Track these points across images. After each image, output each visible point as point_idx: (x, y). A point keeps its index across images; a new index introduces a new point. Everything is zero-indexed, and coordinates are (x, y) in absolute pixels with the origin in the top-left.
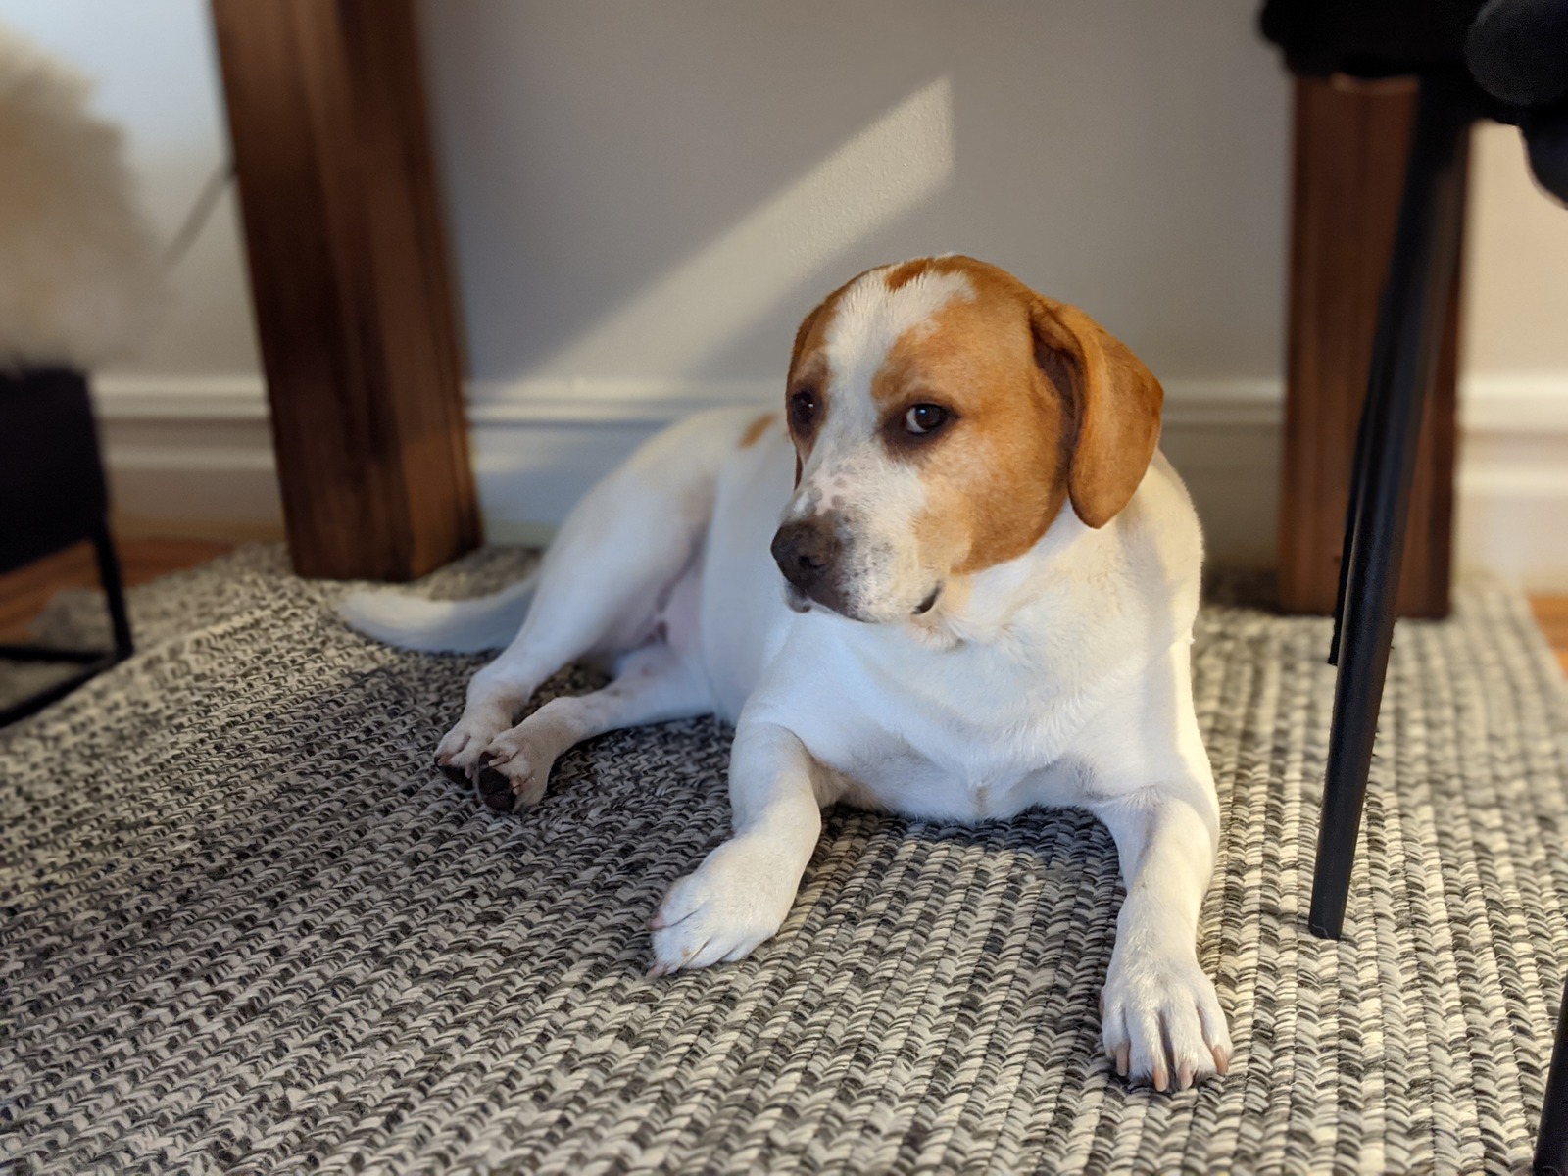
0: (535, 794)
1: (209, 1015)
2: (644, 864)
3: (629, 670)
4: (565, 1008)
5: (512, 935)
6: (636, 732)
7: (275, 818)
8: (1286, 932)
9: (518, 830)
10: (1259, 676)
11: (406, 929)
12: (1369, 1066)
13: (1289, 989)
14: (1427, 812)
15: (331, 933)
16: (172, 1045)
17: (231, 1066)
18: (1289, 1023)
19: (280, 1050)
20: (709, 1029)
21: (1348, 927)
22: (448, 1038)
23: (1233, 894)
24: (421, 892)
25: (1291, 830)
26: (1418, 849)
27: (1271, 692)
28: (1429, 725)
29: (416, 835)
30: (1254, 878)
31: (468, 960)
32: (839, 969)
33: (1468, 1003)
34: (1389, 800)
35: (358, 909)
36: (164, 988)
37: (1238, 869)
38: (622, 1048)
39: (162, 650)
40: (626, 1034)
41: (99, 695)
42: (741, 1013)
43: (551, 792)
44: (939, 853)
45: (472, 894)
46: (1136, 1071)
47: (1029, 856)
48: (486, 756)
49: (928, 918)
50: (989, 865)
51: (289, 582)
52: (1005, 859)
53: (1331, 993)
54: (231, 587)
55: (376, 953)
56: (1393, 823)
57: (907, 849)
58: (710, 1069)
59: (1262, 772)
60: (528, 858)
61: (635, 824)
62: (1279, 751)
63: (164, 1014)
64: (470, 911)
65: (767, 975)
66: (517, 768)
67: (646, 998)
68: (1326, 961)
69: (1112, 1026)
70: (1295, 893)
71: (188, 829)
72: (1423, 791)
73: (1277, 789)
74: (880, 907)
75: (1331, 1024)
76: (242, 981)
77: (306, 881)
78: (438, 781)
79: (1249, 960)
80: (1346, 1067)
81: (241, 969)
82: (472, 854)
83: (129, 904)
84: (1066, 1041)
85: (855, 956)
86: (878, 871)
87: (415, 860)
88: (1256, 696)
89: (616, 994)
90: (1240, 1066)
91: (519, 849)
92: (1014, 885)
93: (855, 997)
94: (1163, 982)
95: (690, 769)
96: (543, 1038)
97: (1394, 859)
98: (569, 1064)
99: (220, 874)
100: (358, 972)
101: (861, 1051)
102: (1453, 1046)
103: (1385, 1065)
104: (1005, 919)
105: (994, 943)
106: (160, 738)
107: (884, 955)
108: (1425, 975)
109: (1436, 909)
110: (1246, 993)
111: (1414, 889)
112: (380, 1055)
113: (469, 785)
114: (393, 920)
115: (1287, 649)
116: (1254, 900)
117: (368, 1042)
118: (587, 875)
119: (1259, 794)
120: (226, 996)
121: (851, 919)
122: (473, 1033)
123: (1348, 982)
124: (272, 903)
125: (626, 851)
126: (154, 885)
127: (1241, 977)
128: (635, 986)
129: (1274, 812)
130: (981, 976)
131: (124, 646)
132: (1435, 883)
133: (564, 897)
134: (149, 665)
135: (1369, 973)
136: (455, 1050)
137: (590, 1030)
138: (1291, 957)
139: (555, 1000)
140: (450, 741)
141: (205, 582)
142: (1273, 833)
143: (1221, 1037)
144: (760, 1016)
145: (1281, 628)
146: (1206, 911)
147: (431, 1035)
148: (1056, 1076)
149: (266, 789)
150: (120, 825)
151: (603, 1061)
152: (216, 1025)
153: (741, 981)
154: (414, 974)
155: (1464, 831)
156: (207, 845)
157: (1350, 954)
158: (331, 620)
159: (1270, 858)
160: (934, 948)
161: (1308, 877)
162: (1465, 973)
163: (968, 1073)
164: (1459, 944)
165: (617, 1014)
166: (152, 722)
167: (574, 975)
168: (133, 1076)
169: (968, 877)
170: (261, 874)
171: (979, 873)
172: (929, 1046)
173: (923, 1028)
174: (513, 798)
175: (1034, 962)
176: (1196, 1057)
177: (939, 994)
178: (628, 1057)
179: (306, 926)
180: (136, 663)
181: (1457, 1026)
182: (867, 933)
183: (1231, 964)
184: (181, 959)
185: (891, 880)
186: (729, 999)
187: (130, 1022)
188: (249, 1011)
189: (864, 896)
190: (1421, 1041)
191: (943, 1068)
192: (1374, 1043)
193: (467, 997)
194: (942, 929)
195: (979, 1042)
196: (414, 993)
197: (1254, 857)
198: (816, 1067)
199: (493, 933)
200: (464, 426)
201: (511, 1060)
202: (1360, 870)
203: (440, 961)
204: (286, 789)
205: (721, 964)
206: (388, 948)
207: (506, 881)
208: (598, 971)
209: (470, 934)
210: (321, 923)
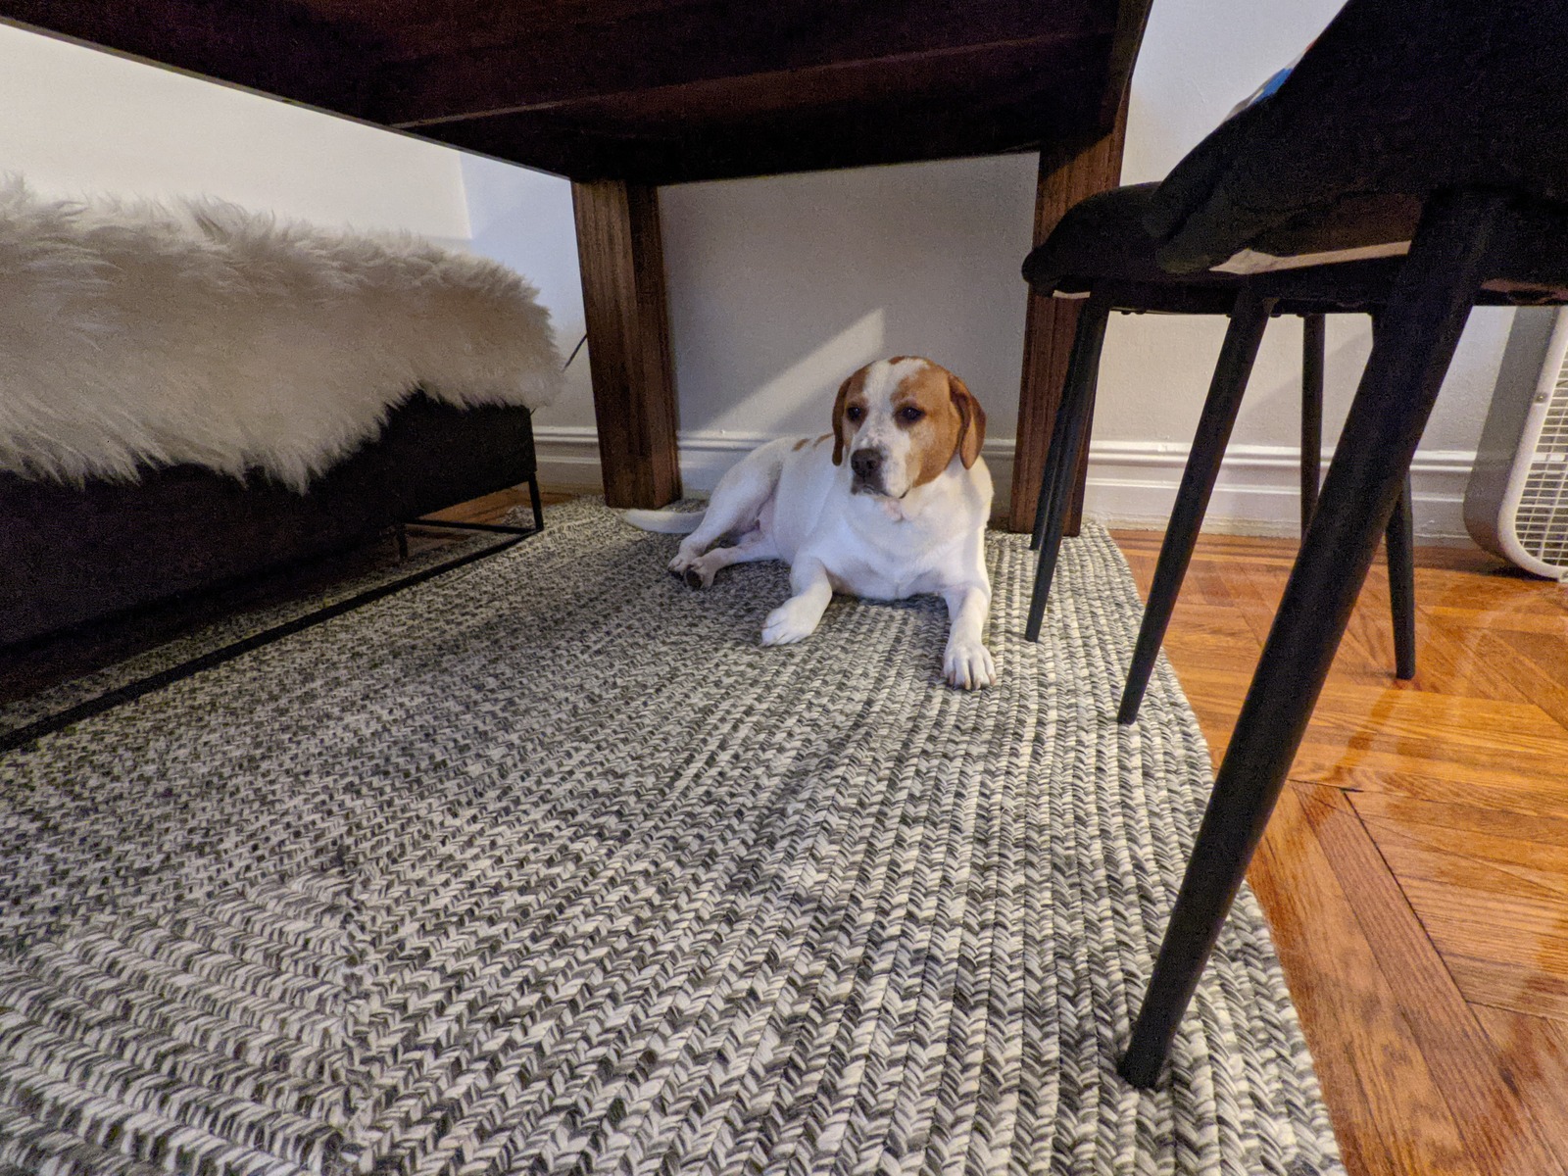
0: (709, 583)
1: (582, 653)
2: (754, 609)
3: (745, 539)
4: (725, 656)
5: (703, 631)
6: (748, 564)
7: (604, 588)
8: (1015, 639)
9: (702, 595)
10: (1001, 552)
11: (659, 627)
12: (1051, 684)
13: (1017, 658)
14: (1071, 601)
15: (629, 628)
16: (568, 663)
17: (592, 670)
18: (1018, 670)
19: (612, 666)
20: (784, 664)
21: (1040, 638)
22: (679, 664)
23: (994, 626)
24: (664, 615)
25: (1016, 605)
26: (1067, 613)
27: (1007, 559)
28: (1071, 571)
29: (661, 596)
30: (1002, 621)
31: (685, 638)
32: (835, 647)
33: (1089, 665)
34: (1055, 596)
35: (640, 620)
36: (563, 643)
37: (996, 618)
38: (749, 670)
39: (555, 528)
40: (750, 665)
41: (530, 544)
42: (797, 660)
43: (715, 583)
44: (874, 610)
45: (685, 617)
46: (958, 682)
47: (910, 611)
48: (690, 566)
49: (871, 631)
50: (895, 614)
51: (604, 508)
52: (901, 612)
53: (1034, 660)
54: (580, 510)
55: (648, 635)
56: (1057, 604)
57: (861, 608)
58: (784, 678)
59: (1004, 585)
60: (707, 605)
61: (750, 595)
62: (1010, 578)
63: (565, 653)
64: (685, 622)
65: (806, 648)
66: (702, 571)
67: (757, 653)
68: (1032, 649)
69: (948, 666)
70: (1019, 625)
71: (569, 591)
72: (1069, 593)
73: (1010, 592)
74: (851, 627)
75: (1035, 670)
76: (595, 642)
77: (618, 610)
78: (670, 578)
79: (1001, 648)
80: (1041, 684)
81: (594, 638)
82: (684, 603)
83: (548, 615)
84: (928, 673)
85: (842, 643)
86: (850, 615)
87: (661, 605)
88: (1000, 560)
89: (745, 652)
90: (999, 683)
91: (703, 602)
92: (905, 622)
93: (842, 656)
94: (970, 650)
95: (771, 578)
96: (717, 665)
97: (1058, 615)
98: (728, 674)
99: (584, 606)
100: (641, 641)
101: (845, 674)
102: (1085, 678)
103: (1057, 684)
104: (902, 632)
105: (898, 640)
106: (556, 560)
107: (853, 642)
108: (1071, 655)
109: (1076, 633)
110: (1000, 659)
111: (1066, 627)
112: (652, 669)
113: (682, 579)
114: (654, 624)
115: (1012, 544)
116: (1002, 628)
117: (648, 664)
118: (732, 612)
119: (1003, 593)
120: (589, 647)
121: (839, 631)
122: (689, 663)
123: (1041, 656)
124: (605, 617)
125: (747, 604)
126: (557, 608)
127: (998, 654)
128: (754, 649)
129: (1009, 599)
130: (893, 650)
131: (540, 526)
132: (1075, 625)
133: (722, 619)
134: (550, 534)
135: (1049, 654)
136: (682, 668)
137: (736, 663)
138: (1018, 647)
139: (721, 653)
140: (675, 561)
141: (570, 508)
142: (1009, 606)
143: (992, 671)
144: (804, 661)
145: (1010, 537)
146: (984, 631)
147: (672, 663)
148: (925, 684)
149: (600, 579)
150: (541, 589)
151: (742, 674)
152: (586, 656)
153: (796, 650)
154: (664, 643)
155: (1086, 607)
156: (578, 596)
157: (1041, 647)
158: (620, 522)
159: (1008, 614)
160: (874, 641)
161: (1025, 623)
162: (1088, 655)
163: (890, 682)
164: (1085, 645)
165: (746, 659)
166: (553, 554)
167: (728, 645)
168: (553, 672)
169: (886, 617)
170: (599, 607)
171: (891, 616)
172: (873, 673)
173: (870, 667)
174: (700, 583)
175: (914, 647)
176: (982, 678)
177: (876, 657)
178: (751, 673)
179: (619, 625)
180: (545, 532)
181: (1085, 672)
182: (847, 635)
183: (995, 649)
184: (569, 634)
185: (855, 617)
186: (791, 655)
187: (550, 655)
188: (598, 652)
189: (844, 623)
190: (1071, 677)
191: (879, 681)
192: (1052, 677)
193: (685, 651)
194: (876, 634)
195: (893, 672)
196: (664, 649)
197: (1002, 614)
198: (828, 678)
199: (694, 630)
200: (677, 448)
201: (705, 672)
202: (1045, 619)
203: (673, 639)
204: (607, 579)
205: (787, 644)
206: (653, 633)
207: (699, 612)
208: (738, 644)
209: (686, 630)
210: (625, 624)
